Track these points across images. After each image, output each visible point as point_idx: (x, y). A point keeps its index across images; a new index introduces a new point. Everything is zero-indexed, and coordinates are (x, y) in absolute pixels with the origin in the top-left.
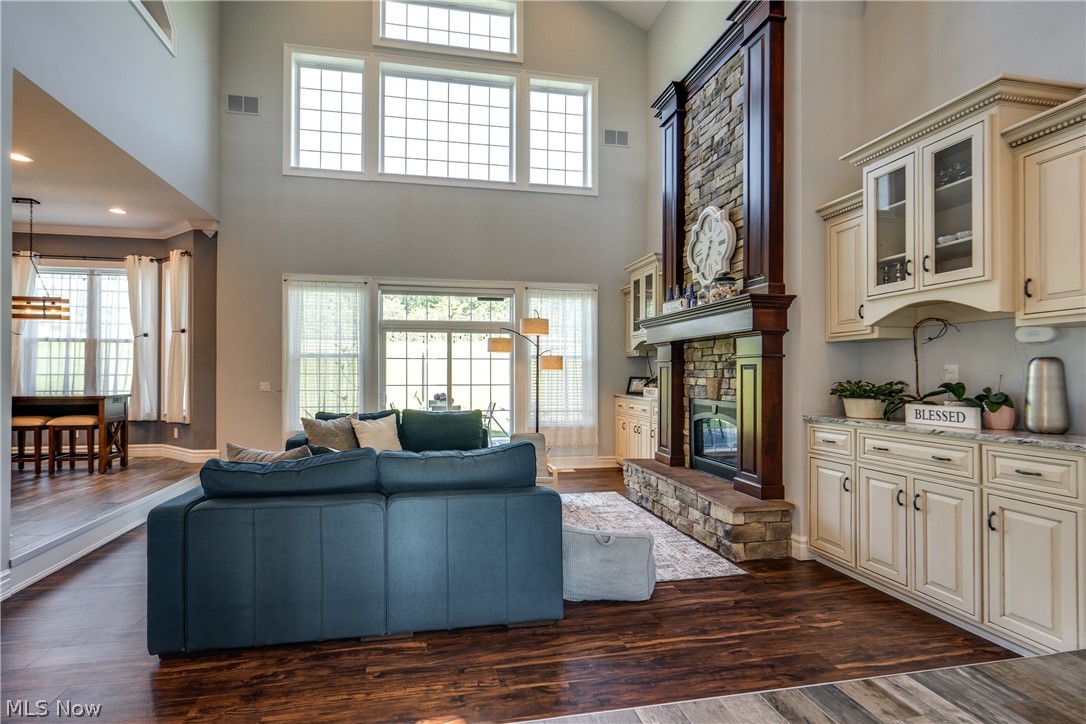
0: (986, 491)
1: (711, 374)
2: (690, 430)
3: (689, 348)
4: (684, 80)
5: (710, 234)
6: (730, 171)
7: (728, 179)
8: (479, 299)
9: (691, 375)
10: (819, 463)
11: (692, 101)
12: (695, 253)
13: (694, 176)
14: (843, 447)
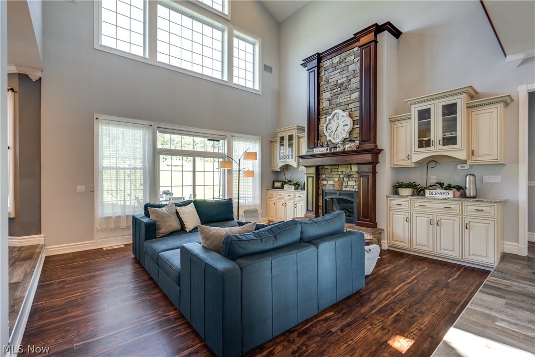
0: (464, 217)
1: (337, 179)
2: (323, 203)
3: (322, 168)
4: (322, 53)
5: (338, 121)
6: (348, 97)
7: (347, 100)
8: (208, 140)
9: (324, 180)
10: (393, 212)
11: (324, 63)
12: (327, 129)
13: (326, 95)
14: (406, 206)
